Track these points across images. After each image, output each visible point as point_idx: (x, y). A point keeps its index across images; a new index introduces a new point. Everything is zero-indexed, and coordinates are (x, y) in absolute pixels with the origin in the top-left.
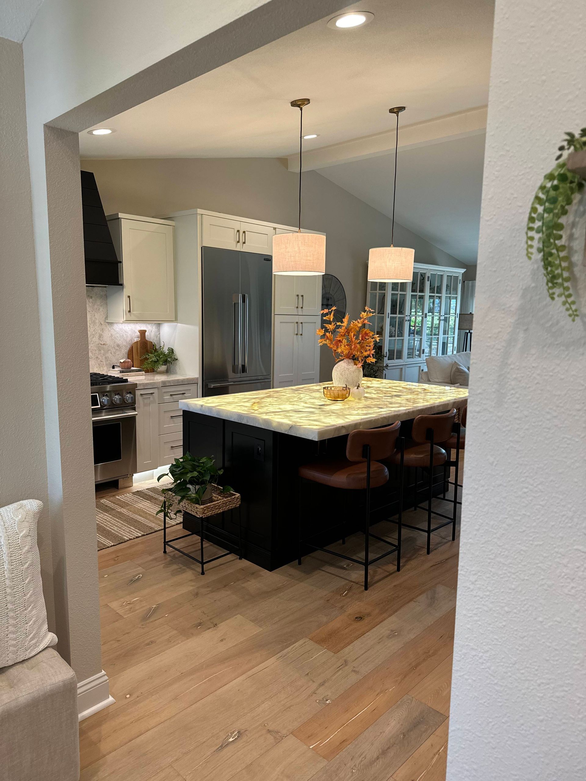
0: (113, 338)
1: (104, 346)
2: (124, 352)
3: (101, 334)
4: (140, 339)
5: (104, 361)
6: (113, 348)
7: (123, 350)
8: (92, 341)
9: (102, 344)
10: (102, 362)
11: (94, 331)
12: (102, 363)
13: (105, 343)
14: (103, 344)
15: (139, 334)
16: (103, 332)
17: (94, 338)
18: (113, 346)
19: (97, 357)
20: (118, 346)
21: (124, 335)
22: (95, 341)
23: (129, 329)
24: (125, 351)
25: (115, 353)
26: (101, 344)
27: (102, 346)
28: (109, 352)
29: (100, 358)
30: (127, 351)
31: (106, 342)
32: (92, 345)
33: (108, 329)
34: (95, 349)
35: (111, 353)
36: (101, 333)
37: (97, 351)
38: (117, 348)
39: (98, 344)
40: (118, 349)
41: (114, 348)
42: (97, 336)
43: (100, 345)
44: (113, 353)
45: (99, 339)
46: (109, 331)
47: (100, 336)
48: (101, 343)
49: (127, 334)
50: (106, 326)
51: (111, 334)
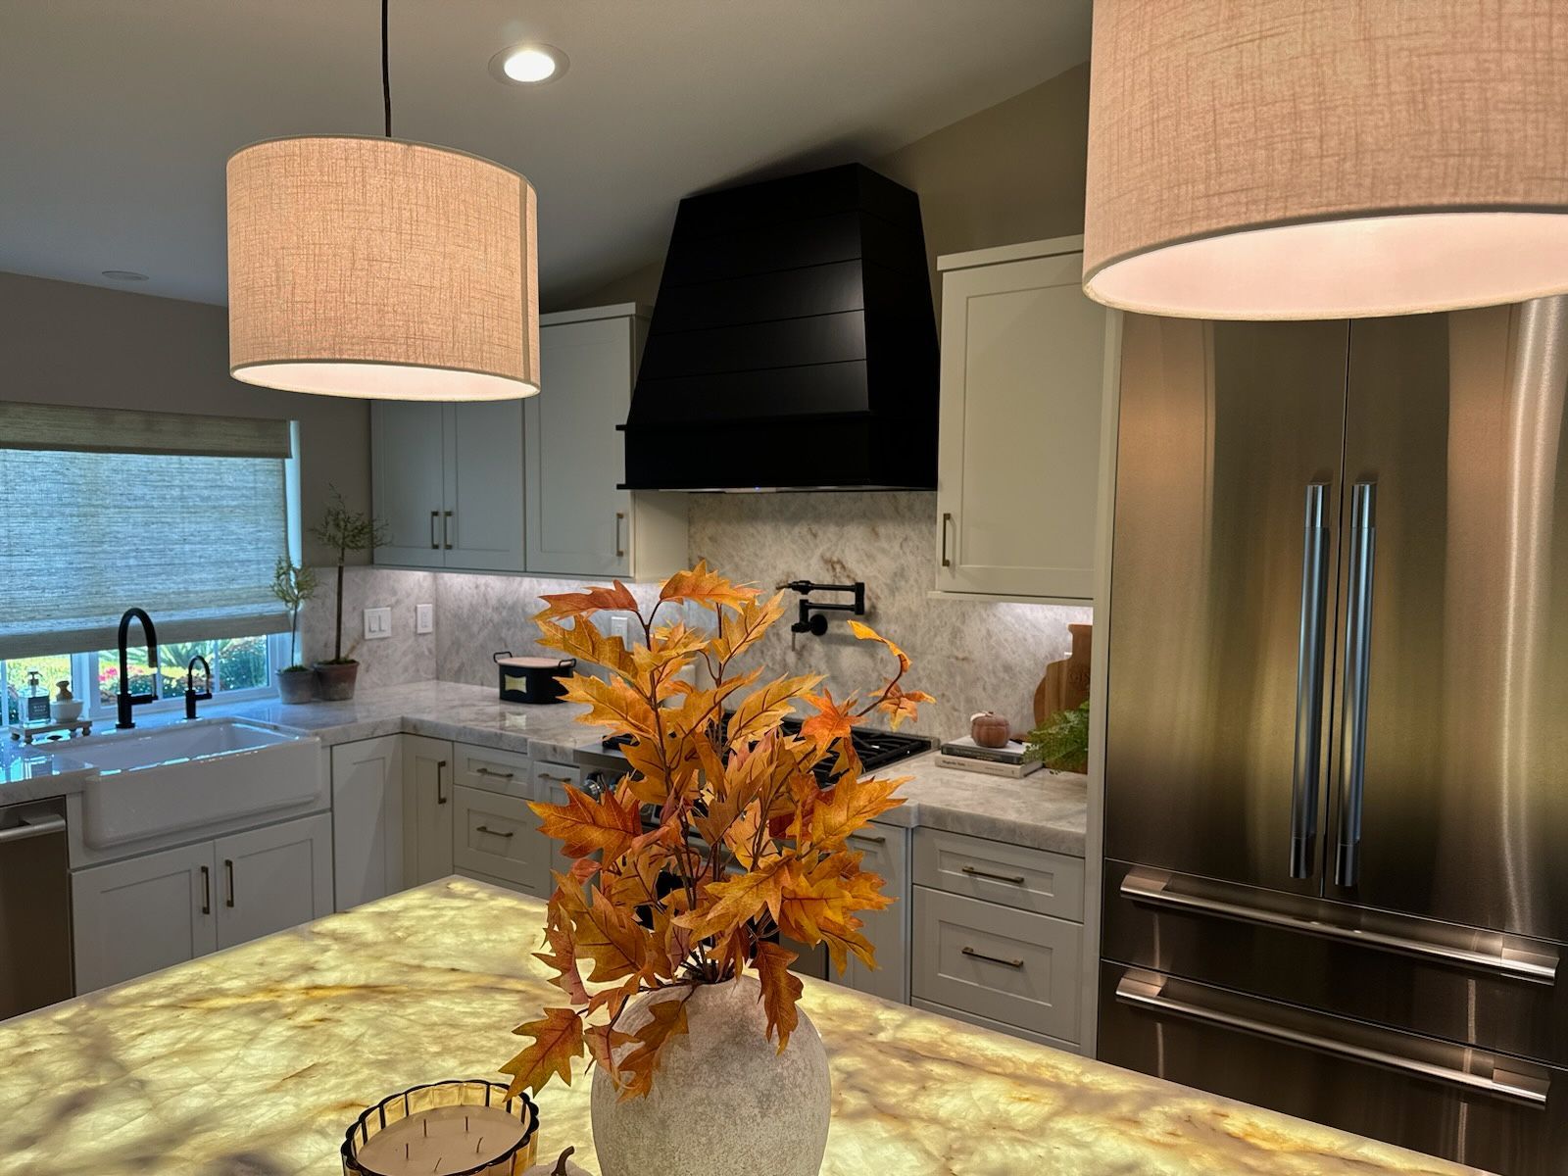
0: (992, 642)
1: (966, 666)
2: (1025, 693)
3: (959, 628)
4: (1071, 654)
5: (962, 708)
6: (992, 675)
7: (1022, 685)
8: (931, 645)
9: (961, 656)
10: (956, 710)
11: (939, 616)
12: (956, 713)
13: (966, 654)
14: (963, 659)
15: (1070, 637)
16: (963, 623)
17: (938, 639)
18: (990, 668)
19: (943, 695)
20: (1007, 668)
21: (1029, 636)
22: (939, 647)
23: (1046, 617)
24: (1028, 686)
25: (996, 689)
26: (957, 658)
27: (960, 664)
28: (980, 684)
29: (952, 698)
30: (1033, 688)
31: (969, 652)
32: (929, 657)
33: (980, 615)
34: (940, 668)
35: (984, 689)
36: (958, 624)
37: (944, 676)
38: (1002, 675)
39: (949, 658)
40: (1007, 678)
41: (994, 673)
42: (946, 635)
43: (953, 660)
44: (989, 688)
45: (952, 643)
46: (983, 620)
47: (956, 634)
48: (956, 653)
49: (1036, 633)
50: (974, 607)
51: (988, 631)
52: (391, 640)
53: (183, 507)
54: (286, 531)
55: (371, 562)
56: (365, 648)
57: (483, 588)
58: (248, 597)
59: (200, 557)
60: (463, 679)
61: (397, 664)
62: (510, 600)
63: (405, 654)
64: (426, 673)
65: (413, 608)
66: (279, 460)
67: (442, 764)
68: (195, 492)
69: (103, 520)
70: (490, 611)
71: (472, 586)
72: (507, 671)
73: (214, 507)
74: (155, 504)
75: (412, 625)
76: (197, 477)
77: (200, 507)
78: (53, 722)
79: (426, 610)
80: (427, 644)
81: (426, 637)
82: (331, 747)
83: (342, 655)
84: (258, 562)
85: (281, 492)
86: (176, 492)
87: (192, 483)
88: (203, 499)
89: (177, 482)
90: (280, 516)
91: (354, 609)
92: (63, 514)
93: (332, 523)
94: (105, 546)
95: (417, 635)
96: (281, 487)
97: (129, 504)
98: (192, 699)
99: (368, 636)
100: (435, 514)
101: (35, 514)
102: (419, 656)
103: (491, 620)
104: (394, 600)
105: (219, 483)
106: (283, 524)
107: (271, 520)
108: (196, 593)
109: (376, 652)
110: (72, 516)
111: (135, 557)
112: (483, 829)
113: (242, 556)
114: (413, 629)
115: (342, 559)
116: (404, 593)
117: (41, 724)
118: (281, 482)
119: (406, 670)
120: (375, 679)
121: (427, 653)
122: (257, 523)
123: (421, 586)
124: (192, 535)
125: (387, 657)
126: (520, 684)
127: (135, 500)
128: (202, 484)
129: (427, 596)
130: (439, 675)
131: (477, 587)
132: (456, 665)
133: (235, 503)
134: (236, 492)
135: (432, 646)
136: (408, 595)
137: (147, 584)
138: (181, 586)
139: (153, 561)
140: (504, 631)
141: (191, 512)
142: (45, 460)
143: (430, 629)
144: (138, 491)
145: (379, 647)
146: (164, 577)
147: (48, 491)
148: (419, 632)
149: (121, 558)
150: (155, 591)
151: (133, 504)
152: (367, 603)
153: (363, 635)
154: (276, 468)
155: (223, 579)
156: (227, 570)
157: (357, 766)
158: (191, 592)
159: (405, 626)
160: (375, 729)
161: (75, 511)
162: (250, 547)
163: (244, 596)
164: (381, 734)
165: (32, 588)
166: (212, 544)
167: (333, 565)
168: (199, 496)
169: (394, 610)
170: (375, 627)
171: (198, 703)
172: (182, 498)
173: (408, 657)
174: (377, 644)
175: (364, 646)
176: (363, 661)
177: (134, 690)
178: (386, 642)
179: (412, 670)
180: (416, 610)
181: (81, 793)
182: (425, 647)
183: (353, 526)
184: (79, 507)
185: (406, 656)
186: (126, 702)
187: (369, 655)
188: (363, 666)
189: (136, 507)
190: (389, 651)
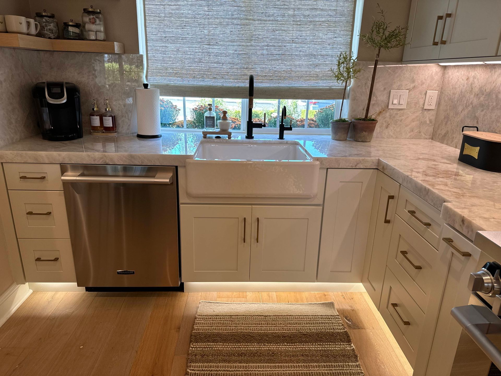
52: (405, 111)
53: (294, 21)
54: (352, 38)
55: (401, 60)
56: (388, 114)
57: (471, 79)
58: (322, 77)
59: (300, 51)
60: (445, 142)
61: (406, 126)
62: (488, 88)
63: (413, 120)
64: (425, 135)
65: (424, 92)
67: (391, 197)
69: (252, 27)
70: (472, 96)
71: (465, 78)
72: (468, 140)
73: (311, 22)
74: (279, 19)
75: (421, 102)
77: (303, 21)
78: (218, 130)
79: (433, 95)
80: (429, 116)
81: (429, 112)
82: (327, 169)
83: (369, 115)
84: (332, 56)
85: (352, 13)
86: (291, 12)
87: (300, 6)
88: (305, 16)
90: (349, 28)
91: (385, 89)
92: (233, 24)
93: (375, 31)
94: (252, 43)
95: (424, 110)
96: (352, 9)
97: (265, 18)
98: (283, 129)
99: (391, 106)
100: (440, 18)
101: (220, 24)
102: (422, 123)
103: (472, 103)
104: (412, 85)
106: (350, 33)
107: (343, 31)
108: (295, 72)
109: (394, 117)
110: (237, 25)
111: (267, 49)
112: (404, 253)
113: (324, 53)
114: (421, 106)
115: (378, 55)
116: (420, 82)
117: (211, 130)
118: (353, 6)
119: (412, 130)
120: (391, 133)
121: (428, 122)
122: (334, 32)
123: (432, 78)
124: (297, 38)
125: (401, 121)
126: (474, 152)
127: (269, 16)
129: (436, 85)
130: (433, 137)
131: (468, 79)
132: (443, 132)
133: (323, 19)
134: (324, 12)
135: (433, 118)
136: (423, 83)
137: (271, 65)
138: (288, 67)
139: (275, 52)
140: (479, 111)
141: (297, 25)
143: (433, 107)
144: (271, 11)
145: (397, 114)
146: (280, 62)
147: (228, 11)
148: (425, 108)
149: (260, 50)
150: (275, 69)
151: (268, 19)
152: (395, 86)
153: (388, 106)
155: (311, 65)
156: (313, 59)
157: (343, 183)
158: (292, 71)
159: (416, 103)
160: (358, 164)
161: (239, 22)
162: (328, 47)
164: (362, 167)
165: (218, 63)
166: (307, 44)
167: (372, 61)
169: (411, 92)
170: (395, 102)
171: (285, 132)
172: (294, 16)
173: (415, 123)
174: (395, 112)
175: (386, 112)
176: (385, 122)
177: (255, 120)
178: (402, 112)
179: (416, 131)
180: (426, 94)
181: (185, 167)
182: (428, 118)
183: (387, 34)
184: (241, 20)
185: (413, 122)
186: (251, 126)
187: (390, 118)
188: (385, 125)
189: (269, 21)
190: (403, 118)
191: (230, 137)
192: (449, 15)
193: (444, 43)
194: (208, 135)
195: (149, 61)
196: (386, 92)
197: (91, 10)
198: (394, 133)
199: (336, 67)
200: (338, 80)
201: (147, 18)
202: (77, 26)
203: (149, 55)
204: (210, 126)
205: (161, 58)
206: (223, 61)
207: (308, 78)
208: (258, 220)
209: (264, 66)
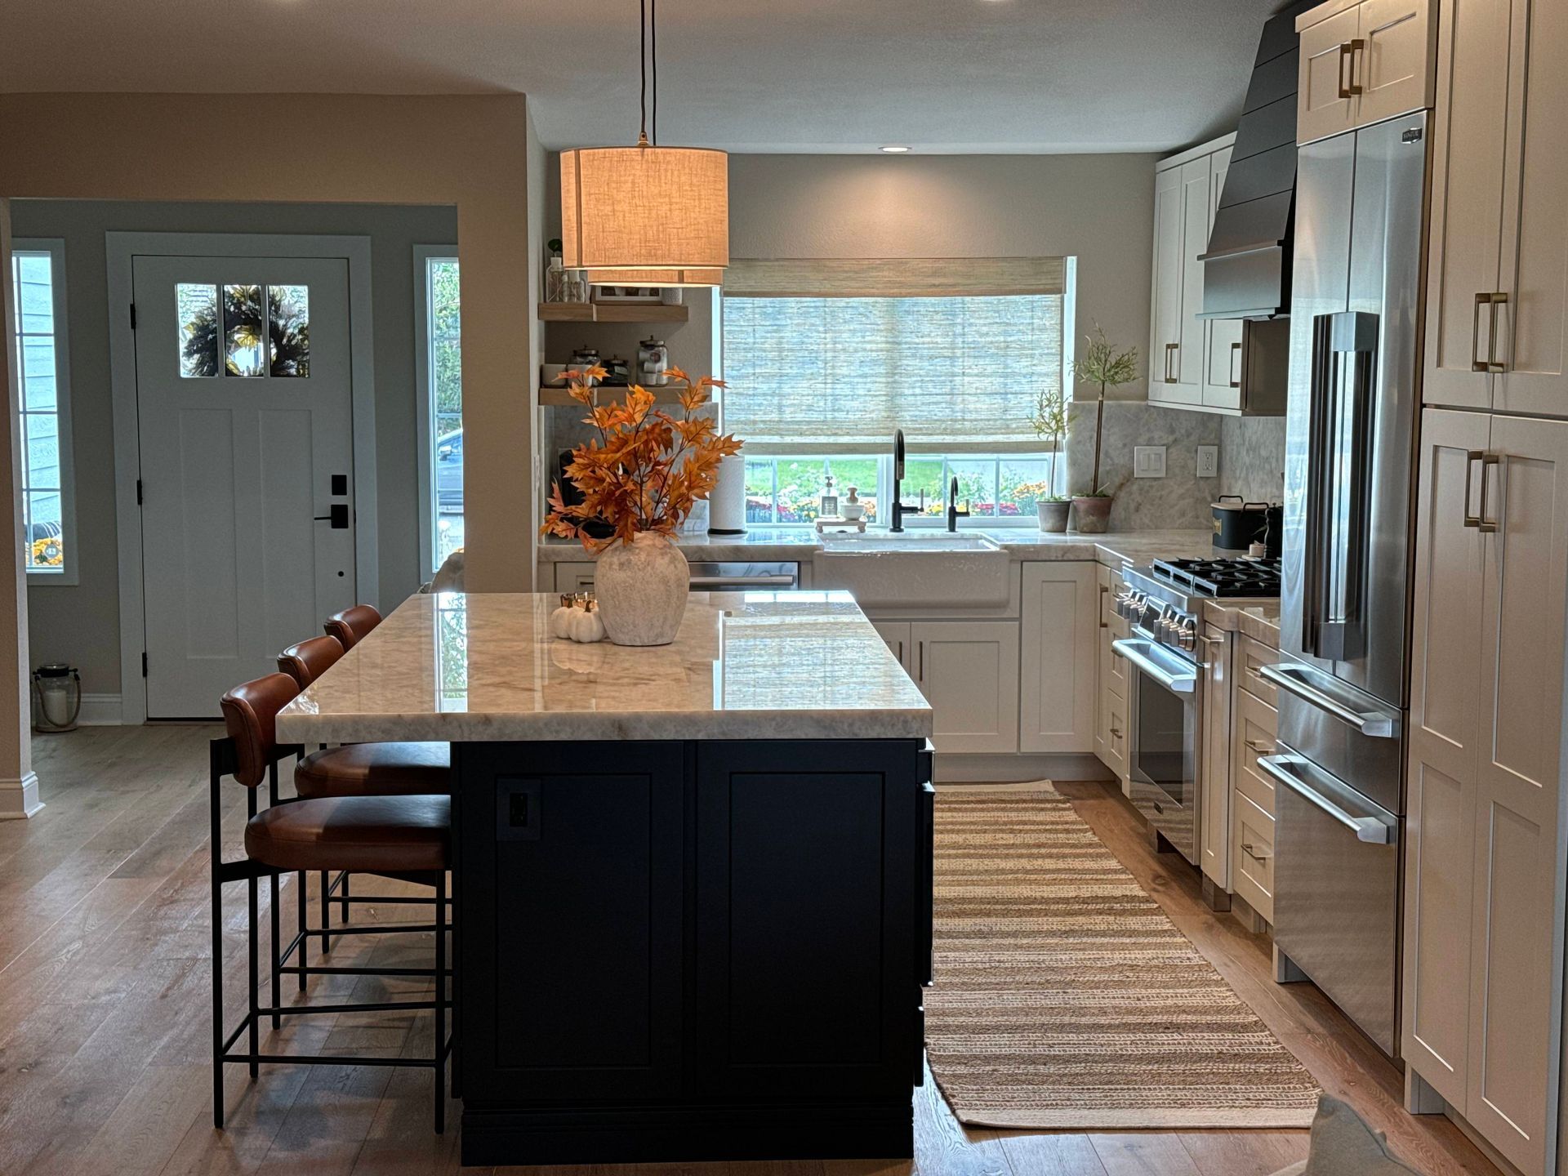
52: (1165, 482)
53: (963, 342)
54: (1061, 365)
56: (1135, 488)
58: (1018, 428)
59: (977, 388)
61: (1172, 507)
63: (1181, 497)
64: (1206, 520)
65: (1194, 449)
66: (1059, 296)
67: (1104, 589)
68: (975, 328)
75: (1192, 466)
76: (977, 315)
77: (979, 342)
78: (842, 519)
79: (1209, 452)
80: (1209, 489)
81: (1207, 482)
82: (1022, 562)
83: (1101, 489)
84: (1030, 395)
85: (1058, 327)
86: (958, 329)
87: (973, 320)
88: (981, 335)
89: (959, 321)
90: (1057, 350)
91: (1125, 445)
92: (865, 350)
94: (897, 378)
95: (1197, 478)
96: (1059, 322)
97: (917, 340)
98: (953, 515)
99: (1137, 474)
100: (1168, 346)
102: (1199, 501)
104: (1171, 438)
105: (998, 320)
106: (1059, 358)
107: (1046, 354)
108: (971, 421)
109: (1148, 492)
110: (872, 351)
111: (921, 387)
113: (1016, 388)
114: (1192, 471)
115: (1102, 393)
116: (1183, 431)
117: (831, 519)
118: (1059, 316)
119: (1183, 514)
120: (1146, 521)
122: (1032, 357)
123: (1204, 426)
124: (970, 368)
125: (1161, 498)
127: (922, 337)
128: (982, 322)
129: (1212, 437)
133: (1012, 338)
134: (1013, 328)
135: (1216, 491)
136: (1189, 434)
137: (929, 412)
138: (958, 414)
139: (934, 391)
141: (971, 348)
142: (854, 305)
143: (1212, 473)
145: (1151, 487)
148: (1198, 475)
149: (908, 388)
150: (935, 418)
151: (921, 340)
152: (1142, 440)
153: (1132, 474)
154: (1054, 304)
155: (996, 409)
156: (1000, 401)
158: (967, 420)
159: (1184, 467)
160: (1065, 553)
162: (1024, 381)
163: (1014, 426)
164: (1072, 558)
165: (839, 410)
166: (988, 376)
168: (977, 332)
169: (1170, 450)
173: (1187, 501)
174: (1148, 484)
175: (1132, 484)
176: (1133, 500)
177: (904, 502)
178: (1160, 482)
179: (1190, 515)
180: (1196, 451)
181: (811, 562)
182: (1207, 491)
183: (1113, 360)
184: (877, 343)
185: (1184, 499)
186: (898, 509)
187: (1140, 494)
188: (1132, 506)
189: (923, 343)
190: (1163, 493)
191: (862, 530)
192: (1176, 346)
193: (1174, 381)
194: (826, 529)
195: (726, 412)
196: (1126, 450)
197: (649, 343)
198: (1151, 520)
199: (1036, 414)
200: (1039, 433)
201: (725, 346)
202: (624, 364)
203: (726, 402)
204: (830, 513)
205: (746, 407)
206: (848, 408)
207: (992, 431)
208: (921, 644)
209: (917, 413)
